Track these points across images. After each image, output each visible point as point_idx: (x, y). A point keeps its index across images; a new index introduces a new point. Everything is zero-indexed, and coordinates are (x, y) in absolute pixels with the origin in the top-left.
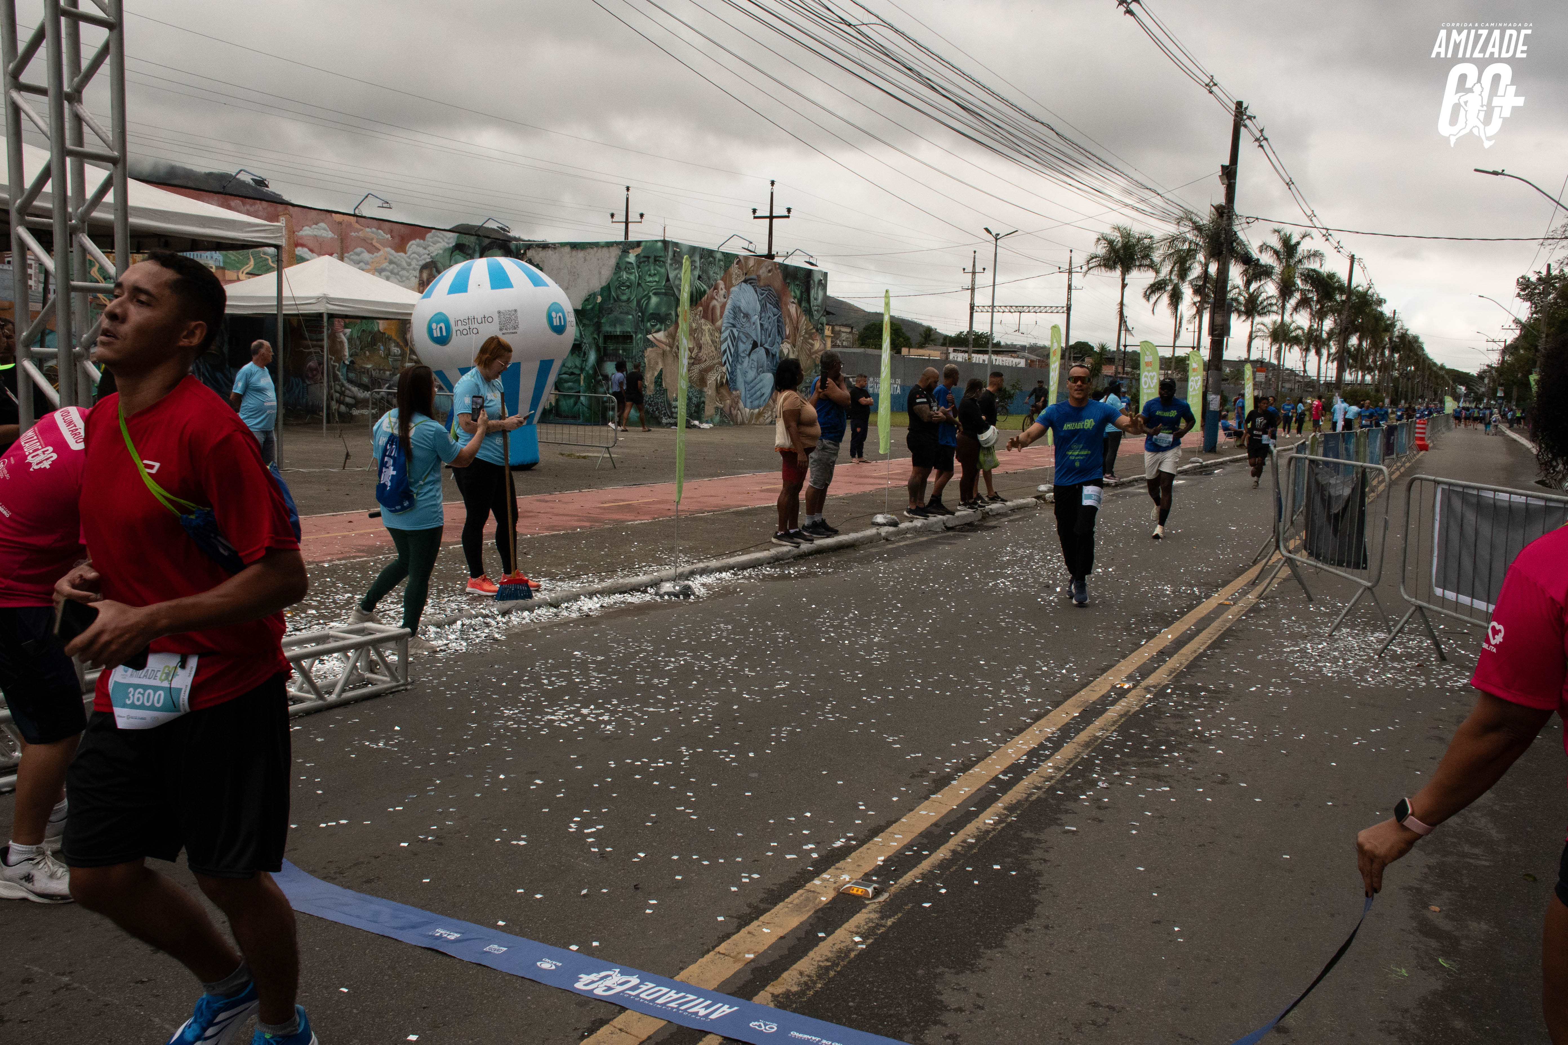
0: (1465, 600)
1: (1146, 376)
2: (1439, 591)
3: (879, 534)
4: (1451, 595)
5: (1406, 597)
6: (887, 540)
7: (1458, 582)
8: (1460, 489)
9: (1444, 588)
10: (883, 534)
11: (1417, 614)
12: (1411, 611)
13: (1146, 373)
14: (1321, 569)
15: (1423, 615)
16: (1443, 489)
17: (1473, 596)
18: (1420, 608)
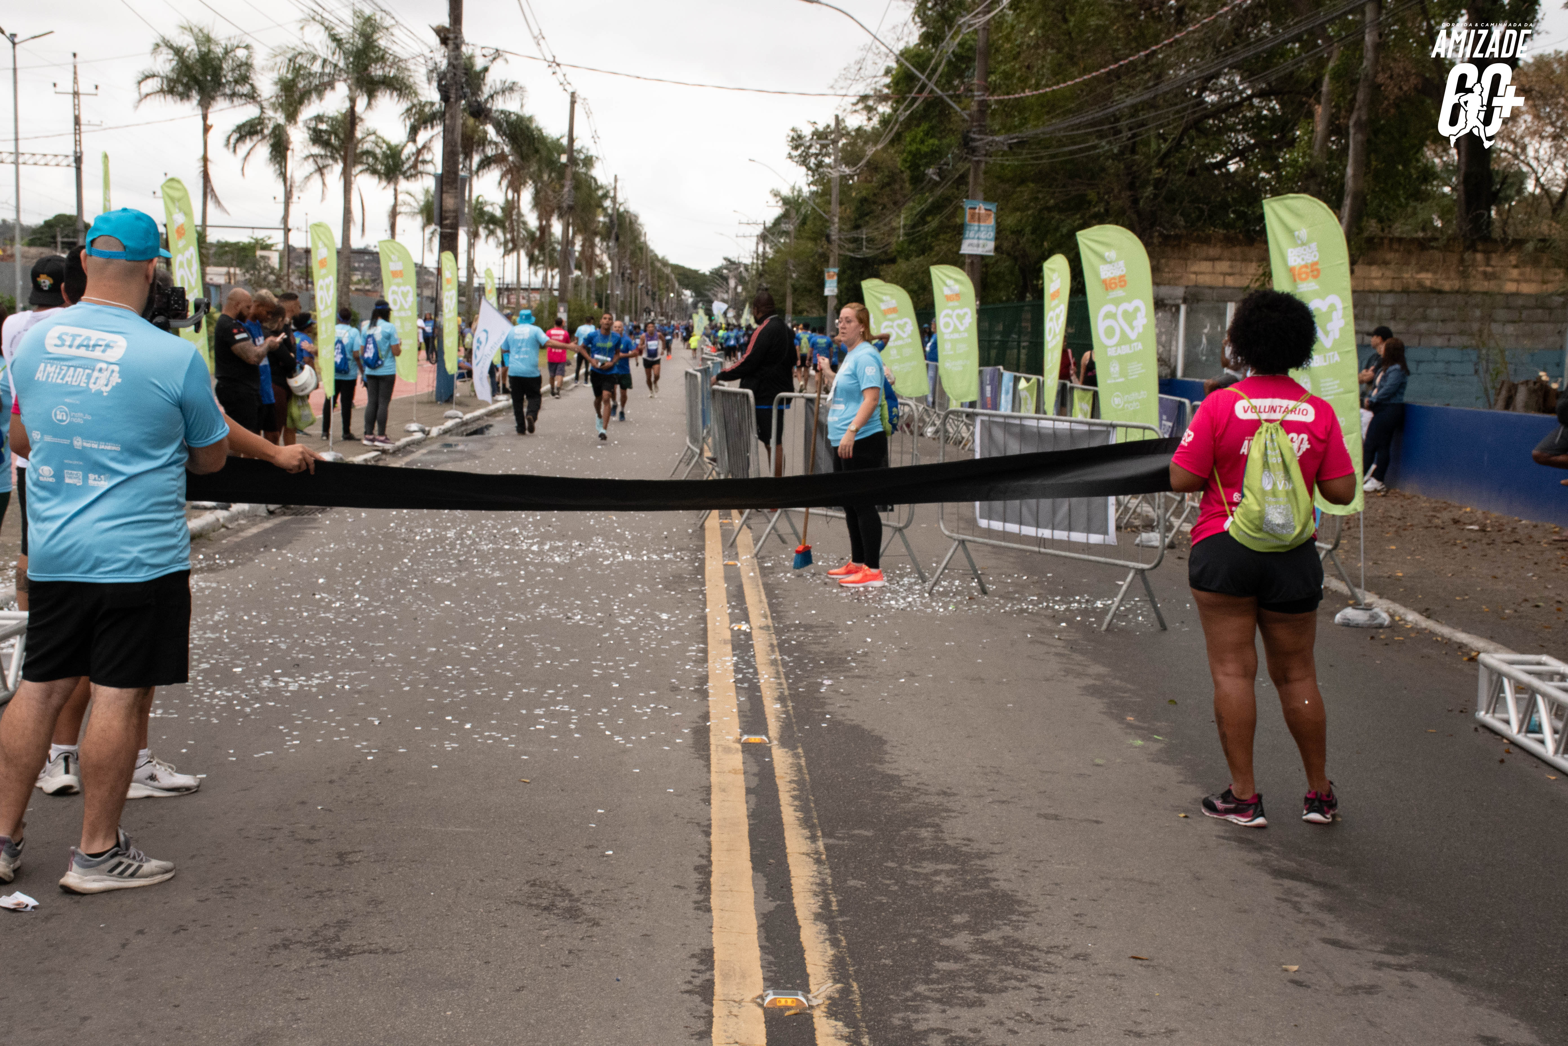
0: (1012, 528)
1: (394, 293)
2: (983, 523)
3: (218, 520)
4: (997, 525)
5: (947, 533)
6: (227, 528)
7: (1005, 512)
8: (1001, 420)
9: (990, 518)
10: (221, 520)
11: (960, 547)
12: (954, 546)
13: (394, 288)
14: (832, 517)
15: (965, 549)
16: (982, 421)
17: (1021, 523)
18: (962, 542)
